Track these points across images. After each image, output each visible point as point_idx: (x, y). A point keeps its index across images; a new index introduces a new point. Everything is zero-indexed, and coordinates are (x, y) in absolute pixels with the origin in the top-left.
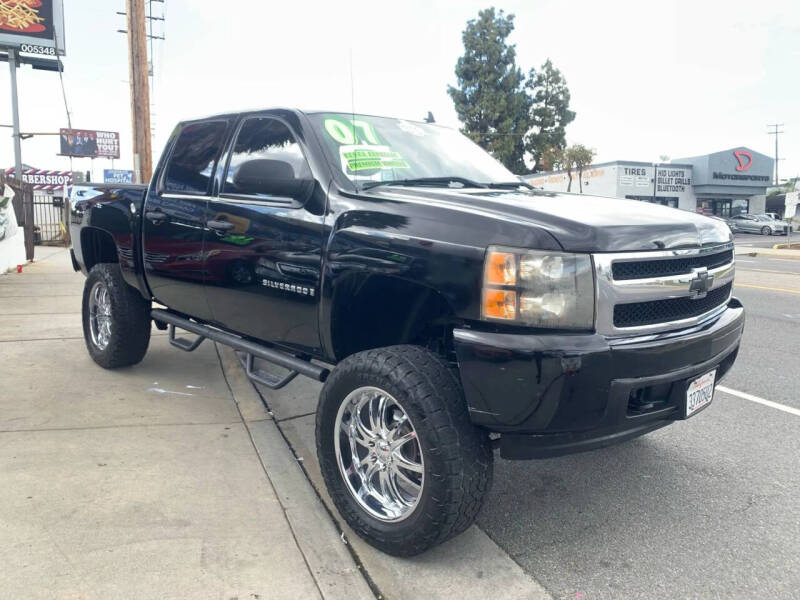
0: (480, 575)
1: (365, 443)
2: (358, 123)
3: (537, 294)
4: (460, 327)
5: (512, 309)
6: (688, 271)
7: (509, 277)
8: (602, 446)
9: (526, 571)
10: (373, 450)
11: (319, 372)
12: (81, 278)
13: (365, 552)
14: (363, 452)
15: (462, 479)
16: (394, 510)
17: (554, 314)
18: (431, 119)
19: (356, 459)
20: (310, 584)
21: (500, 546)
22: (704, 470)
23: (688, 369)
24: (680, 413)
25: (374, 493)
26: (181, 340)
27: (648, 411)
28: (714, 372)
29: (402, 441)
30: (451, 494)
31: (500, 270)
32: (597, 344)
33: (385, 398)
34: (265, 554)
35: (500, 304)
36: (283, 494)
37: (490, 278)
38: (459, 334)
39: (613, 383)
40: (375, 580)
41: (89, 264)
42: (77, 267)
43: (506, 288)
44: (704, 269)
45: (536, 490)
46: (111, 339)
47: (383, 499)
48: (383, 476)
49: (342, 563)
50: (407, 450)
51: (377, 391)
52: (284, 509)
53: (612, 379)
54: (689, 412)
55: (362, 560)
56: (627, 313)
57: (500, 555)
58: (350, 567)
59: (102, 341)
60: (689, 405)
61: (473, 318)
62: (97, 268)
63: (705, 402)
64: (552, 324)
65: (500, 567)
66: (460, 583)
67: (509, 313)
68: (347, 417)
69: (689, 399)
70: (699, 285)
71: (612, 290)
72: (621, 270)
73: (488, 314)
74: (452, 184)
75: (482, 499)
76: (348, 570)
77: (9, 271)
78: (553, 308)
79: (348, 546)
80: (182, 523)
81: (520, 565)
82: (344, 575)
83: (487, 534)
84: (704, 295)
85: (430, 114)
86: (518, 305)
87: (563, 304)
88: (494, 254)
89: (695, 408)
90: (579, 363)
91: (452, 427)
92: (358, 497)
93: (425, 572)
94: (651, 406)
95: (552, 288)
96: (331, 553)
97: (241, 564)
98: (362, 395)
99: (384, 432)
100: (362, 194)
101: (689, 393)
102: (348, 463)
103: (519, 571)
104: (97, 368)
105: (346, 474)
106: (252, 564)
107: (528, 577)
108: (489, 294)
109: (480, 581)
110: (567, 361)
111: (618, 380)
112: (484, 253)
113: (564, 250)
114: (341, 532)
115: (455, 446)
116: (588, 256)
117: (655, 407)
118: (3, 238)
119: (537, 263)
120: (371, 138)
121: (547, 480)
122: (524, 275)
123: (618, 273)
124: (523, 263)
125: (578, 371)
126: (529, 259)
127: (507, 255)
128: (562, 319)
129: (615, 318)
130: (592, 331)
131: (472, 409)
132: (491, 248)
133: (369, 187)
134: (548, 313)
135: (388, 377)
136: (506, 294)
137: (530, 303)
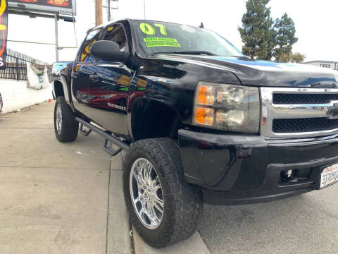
1: (142, 187)
2: (156, 25)
3: (225, 110)
4: (183, 128)
5: (211, 119)
6: (328, 102)
7: (210, 99)
8: (265, 201)
10: (145, 191)
14: (142, 191)
15: (182, 212)
17: (237, 123)
18: (202, 26)
19: (140, 193)
23: (322, 160)
24: (316, 185)
25: (146, 212)
27: (294, 183)
29: (157, 187)
30: (175, 219)
31: (207, 95)
32: (261, 141)
33: (151, 166)
34: (88, 238)
35: (205, 115)
36: (112, 207)
37: (198, 100)
38: (181, 132)
39: (269, 166)
43: (210, 107)
48: (149, 205)
49: (124, 247)
50: (159, 192)
51: (148, 162)
52: (108, 215)
53: (268, 163)
54: (322, 186)
55: (136, 246)
56: (281, 125)
58: (127, 250)
60: (322, 181)
61: (189, 124)
62: (58, 97)
63: (332, 181)
64: (234, 129)
67: (208, 122)
69: (322, 178)
72: (278, 98)
73: (197, 121)
75: (195, 223)
76: (125, 252)
78: (236, 119)
79: (132, 238)
80: (57, 217)
85: (202, 24)
86: (215, 117)
87: (243, 118)
88: (201, 86)
89: (328, 183)
90: (250, 152)
91: (178, 183)
94: (296, 181)
95: (235, 107)
96: (121, 241)
97: (74, 242)
98: (143, 161)
99: (149, 182)
101: (322, 175)
102: (136, 196)
105: (134, 202)
106: (79, 243)
108: (197, 110)
110: (244, 151)
111: (273, 164)
112: (196, 86)
113: (242, 85)
114: (131, 229)
115: (178, 193)
116: (257, 88)
117: (299, 181)
118: (42, 88)
119: (226, 93)
120: (163, 32)
121: (245, 213)
122: (220, 100)
123: (276, 100)
124: (219, 93)
125: (249, 156)
126: (223, 91)
127: (210, 88)
128: (242, 126)
129: (273, 127)
130: (258, 134)
131: (186, 175)
132: (200, 83)
133: (154, 54)
134: (234, 123)
135: (149, 153)
136: (208, 110)
137: (221, 116)
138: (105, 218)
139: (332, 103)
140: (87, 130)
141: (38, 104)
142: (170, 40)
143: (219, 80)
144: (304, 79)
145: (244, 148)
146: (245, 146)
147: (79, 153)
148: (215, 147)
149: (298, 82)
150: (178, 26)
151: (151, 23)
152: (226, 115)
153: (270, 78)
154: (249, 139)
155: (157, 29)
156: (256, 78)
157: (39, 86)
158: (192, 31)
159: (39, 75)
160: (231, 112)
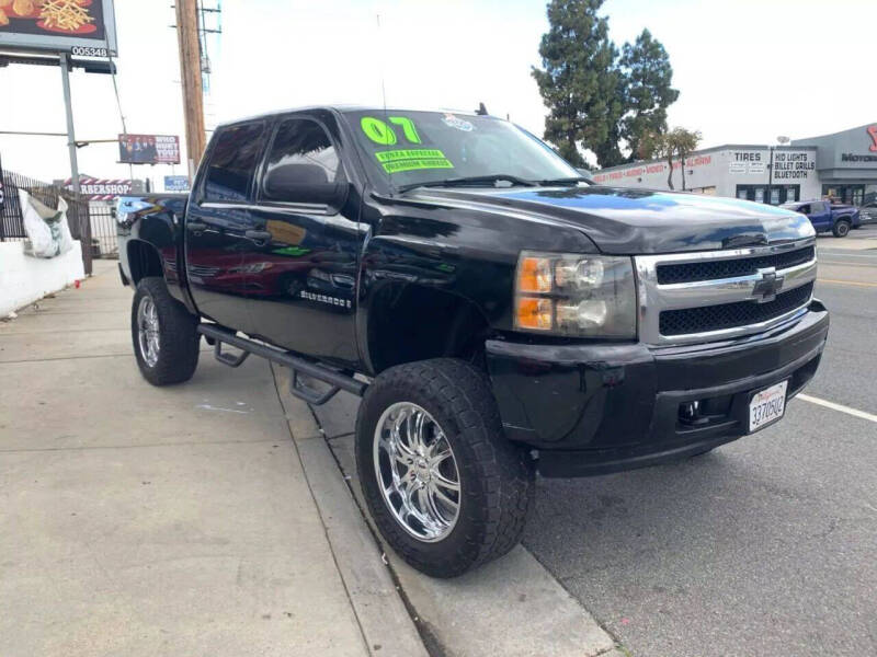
0: (522, 599)
1: (404, 461)
2: (395, 120)
3: (575, 301)
4: (493, 338)
5: (548, 317)
6: (754, 272)
7: (544, 282)
8: (653, 464)
9: (572, 595)
10: (412, 468)
11: (359, 387)
12: (130, 292)
13: (406, 574)
14: (402, 470)
15: (500, 496)
16: (435, 531)
17: (594, 323)
18: (482, 111)
19: (396, 476)
20: (346, 604)
21: (548, 568)
22: (785, 491)
23: (750, 379)
24: (741, 429)
25: (414, 512)
26: (227, 356)
27: (703, 425)
28: (785, 384)
29: (439, 458)
30: (487, 512)
31: (536, 274)
32: (642, 352)
33: (422, 415)
34: (303, 573)
35: (535, 312)
36: (326, 514)
37: (523, 284)
38: (490, 344)
39: (658, 396)
40: (413, 601)
41: (137, 277)
42: (126, 282)
43: (543, 296)
44: (772, 269)
45: (593, 513)
46: (161, 354)
47: (423, 518)
48: (422, 494)
49: (380, 584)
50: (445, 468)
51: (414, 407)
52: (326, 529)
53: (657, 392)
54: (752, 427)
55: (401, 581)
56: (674, 320)
57: (546, 578)
58: (387, 588)
59: (152, 357)
60: (752, 419)
61: (506, 328)
62: (143, 282)
63: (774, 416)
64: (590, 334)
65: (544, 590)
66: (500, 606)
67: (544, 322)
68: (386, 434)
69: (752, 413)
70: (766, 287)
71: (658, 295)
72: (666, 273)
73: (523, 323)
74: (498, 183)
75: (523, 519)
76: (385, 591)
77: (67, 287)
78: (592, 315)
79: (389, 567)
80: (221, 542)
81: (566, 589)
82: (382, 596)
83: (534, 555)
84: (772, 298)
85: (482, 106)
86: (555, 314)
87: (605, 311)
88: (528, 259)
89: (762, 422)
90: (622, 376)
91: (488, 442)
92: (399, 517)
93: (466, 594)
94: (706, 420)
95: (590, 294)
96: (370, 574)
97: (277, 583)
98: (400, 410)
99: (422, 449)
100: (397, 197)
101: (752, 406)
102: (388, 481)
103: (564, 594)
104: (147, 385)
105: (387, 493)
106: (287, 583)
107: (573, 601)
108: (521, 303)
109: (522, 605)
110: (610, 373)
111: (664, 393)
112: (516, 258)
113: (602, 253)
114: (382, 552)
115: (491, 463)
116: (629, 258)
117: (712, 422)
118: (58, 253)
119: (573, 269)
120: (411, 135)
121: (607, 501)
122: (560, 282)
123: (663, 276)
124: (559, 269)
125: (621, 382)
126: (564, 264)
127: (542, 261)
128: (602, 328)
129: (661, 326)
130: (635, 340)
131: (507, 425)
132: (524, 253)
133: (405, 190)
134: (588, 322)
135: (422, 391)
136: (541, 302)
137: (567, 311)
138: (322, 536)
139: (760, 273)
140: (237, 352)
141: (51, 296)
142: (428, 153)
143: (556, 247)
144: (707, 233)
145: (610, 368)
146: (612, 363)
147: (207, 407)
148: (554, 368)
149: (697, 237)
150: (437, 117)
151: (382, 115)
152: (575, 308)
153: (649, 236)
154: (620, 350)
155: (399, 130)
156: (623, 240)
157: (51, 250)
158: (468, 127)
159: (50, 221)
160: (584, 302)
